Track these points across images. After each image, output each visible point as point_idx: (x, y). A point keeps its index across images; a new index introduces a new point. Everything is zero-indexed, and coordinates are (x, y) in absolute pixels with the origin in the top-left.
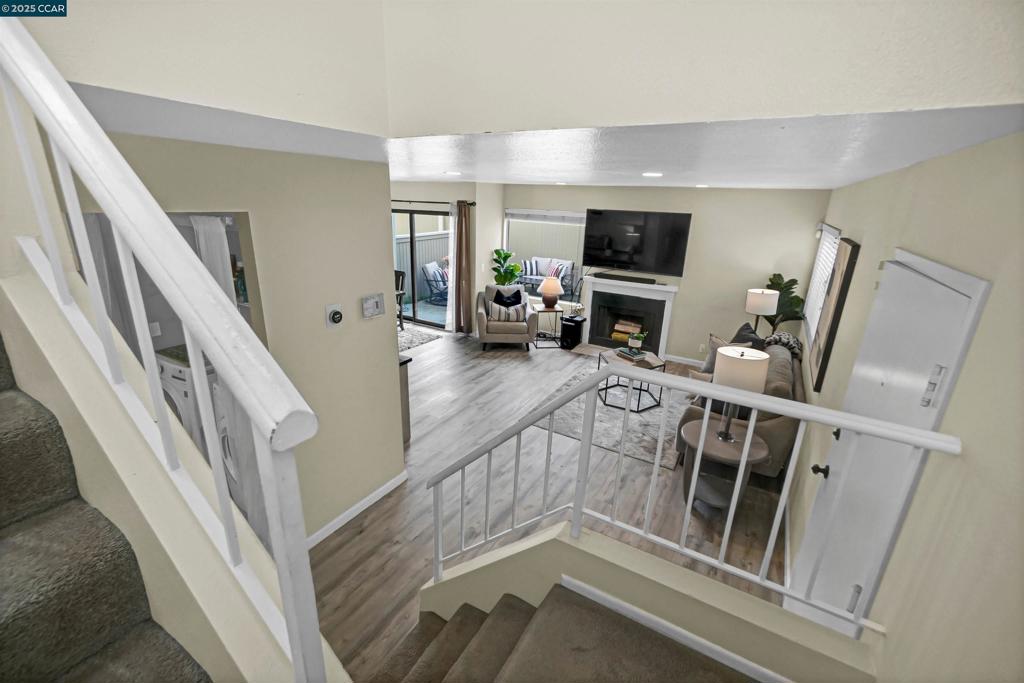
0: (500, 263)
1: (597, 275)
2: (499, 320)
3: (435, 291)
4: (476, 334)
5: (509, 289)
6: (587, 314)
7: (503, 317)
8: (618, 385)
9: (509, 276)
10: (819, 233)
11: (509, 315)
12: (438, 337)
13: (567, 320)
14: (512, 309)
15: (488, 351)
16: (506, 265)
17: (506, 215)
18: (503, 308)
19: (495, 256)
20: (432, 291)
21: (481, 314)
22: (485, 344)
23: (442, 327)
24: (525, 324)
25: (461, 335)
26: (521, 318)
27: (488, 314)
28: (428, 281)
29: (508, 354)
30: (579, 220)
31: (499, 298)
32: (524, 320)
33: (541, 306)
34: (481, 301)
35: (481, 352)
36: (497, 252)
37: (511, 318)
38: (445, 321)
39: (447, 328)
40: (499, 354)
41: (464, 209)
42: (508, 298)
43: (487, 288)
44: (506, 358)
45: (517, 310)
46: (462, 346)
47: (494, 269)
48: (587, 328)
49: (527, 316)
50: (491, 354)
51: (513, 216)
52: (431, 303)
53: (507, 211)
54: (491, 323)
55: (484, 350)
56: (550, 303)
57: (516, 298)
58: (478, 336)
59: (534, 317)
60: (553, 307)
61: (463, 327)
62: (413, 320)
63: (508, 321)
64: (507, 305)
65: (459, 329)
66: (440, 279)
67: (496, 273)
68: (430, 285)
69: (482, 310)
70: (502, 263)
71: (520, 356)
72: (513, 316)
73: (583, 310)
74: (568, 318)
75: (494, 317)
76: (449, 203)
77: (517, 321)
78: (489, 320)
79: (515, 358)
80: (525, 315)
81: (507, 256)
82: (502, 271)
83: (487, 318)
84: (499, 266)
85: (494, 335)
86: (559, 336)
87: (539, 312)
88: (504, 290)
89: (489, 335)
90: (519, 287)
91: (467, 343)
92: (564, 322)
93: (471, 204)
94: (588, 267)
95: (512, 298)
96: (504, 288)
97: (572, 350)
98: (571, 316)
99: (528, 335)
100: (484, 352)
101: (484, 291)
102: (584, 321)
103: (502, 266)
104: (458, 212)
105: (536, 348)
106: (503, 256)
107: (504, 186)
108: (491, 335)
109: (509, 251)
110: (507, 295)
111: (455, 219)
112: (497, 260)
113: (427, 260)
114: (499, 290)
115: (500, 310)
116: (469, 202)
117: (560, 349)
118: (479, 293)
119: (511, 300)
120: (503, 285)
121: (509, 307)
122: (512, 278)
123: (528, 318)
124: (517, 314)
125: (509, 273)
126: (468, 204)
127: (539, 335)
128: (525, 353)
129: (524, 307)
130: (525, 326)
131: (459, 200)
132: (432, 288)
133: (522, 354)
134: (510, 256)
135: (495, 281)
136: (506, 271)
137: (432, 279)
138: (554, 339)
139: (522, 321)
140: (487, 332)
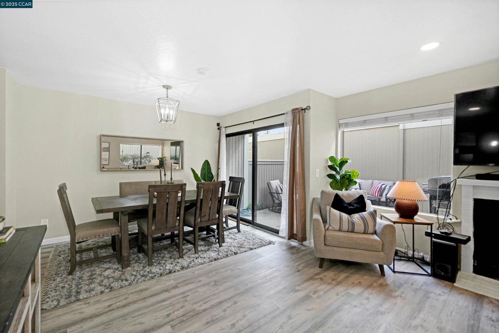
0: (335, 169)
2: (340, 230)
3: (277, 201)
4: (310, 243)
5: (349, 195)
6: (467, 229)
7: (345, 227)
9: (347, 181)
11: (353, 224)
12: (270, 243)
13: (437, 236)
14: (356, 217)
15: (327, 269)
16: (343, 172)
17: (340, 125)
18: (345, 216)
19: (330, 163)
20: (274, 201)
21: (317, 220)
22: (323, 260)
23: (276, 232)
24: (375, 237)
25: (294, 243)
26: (371, 230)
27: (325, 222)
28: (271, 193)
29: (356, 278)
31: (338, 203)
32: (375, 233)
33: (393, 215)
34: (316, 207)
35: (318, 270)
36: (332, 159)
37: (356, 229)
38: (279, 226)
39: (281, 234)
40: (343, 276)
41: (299, 115)
42: (350, 204)
43: (323, 192)
44: (354, 285)
45: (363, 219)
46: (294, 257)
47: (330, 176)
48: (468, 252)
50: (331, 274)
51: (347, 125)
52: (273, 211)
53: (341, 122)
54: (328, 233)
55: (321, 267)
56: (407, 212)
57: (359, 205)
58: (313, 245)
59: (389, 229)
60: (412, 218)
61: (296, 234)
62: (252, 223)
63: (353, 231)
64: (350, 212)
65: (292, 236)
66: (280, 191)
67: (331, 180)
68: (273, 197)
69: (317, 216)
70: (338, 169)
71: (375, 285)
72: (360, 227)
73: (460, 223)
74: (439, 233)
75: (334, 226)
76: (284, 114)
77: (364, 233)
78: (328, 229)
79: (369, 286)
80: (375, 226)
81: (343, 163)
82: (338, 177)
83: (325, 227)
84: (334, 173)
85: (335, 249)
86: (428, 258)
87: (395, 223)
88: (343, 195)
89: (328, 248)
90: (361, 192)
91: (300, 254)
92: (434, 239)
93: (305, 109)
94: (463, 167)
95: (355, 205)
96: (343, 193)
97: (455, 284)
98: (443, 231)
99: (382, 252)
100: (321, 269)
101: (319, 196)
102: (469, 239)
103: (338, 173)
104: (292, 121)
105: (394, 272)
106: (339, 162)
107: (337, 99)
108: (330, 248)
109: (345, 157)
110: (347, 201)
111: (290, 129)
112: (331, 167)
113: (272, 178)
114: (337, 196)
115: (341, 218)
116: (303, 108)
117: (431, 279)
118: (314, 199)
119: (353, 206)
120: (342, 190)
121: (353, 215)
122: (349, 184)
123: (380, 230)
124: (365, 224)
125: (347, 179)
126: (302, 110)
127: (396, 253)
128: (381, 281)
129: (374, 214)
130: (376, 240)
131: (293, 108)
132: (275, 199)
133: (376, 281)
134: (347, 162)
135: (331, 187)
136: (343, 177)
137: (275, 192)
138: (411, 259)
139: (372, 234)
140: (325, 245)
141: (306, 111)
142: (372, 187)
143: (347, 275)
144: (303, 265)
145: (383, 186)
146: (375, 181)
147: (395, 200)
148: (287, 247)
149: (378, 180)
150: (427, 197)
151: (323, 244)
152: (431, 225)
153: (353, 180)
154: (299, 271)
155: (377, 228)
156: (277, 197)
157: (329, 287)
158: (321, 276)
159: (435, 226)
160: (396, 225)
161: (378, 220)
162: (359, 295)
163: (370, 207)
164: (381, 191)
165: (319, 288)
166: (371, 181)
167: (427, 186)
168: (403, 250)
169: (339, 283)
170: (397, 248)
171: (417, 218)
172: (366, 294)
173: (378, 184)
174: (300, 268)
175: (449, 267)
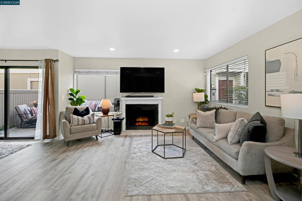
0: (73, 96)
1: (127, 97)
2: (78, 125)
3: (25, 120)
5: (82, 108)
6: (124, 115)
7: (80, 123)
8: (158, 145)
9: (80, 101)
10: (205, 73)
11: (84, 120)
13: (116, 119)
14: (86, 117)
15: (72, 146)
16: (77, 97)
17: (75, 72)
18: (80, 118)
19: (70, 92)
20: (22, 120)
21: (65, 122)
22: (69, 142)
24: (94, 124)
25: (47, 140)
26: (92, 122)
27: (70, 122)
28: (20, 115)
29: (86, 144)
30: (116, 73)
31: (76, 112)
32: (94, 123)
33: (101, 114)
35: (67, 148)
36: (71, 90)
37: (86, 123)
39: (35, 138)
40: (80, 146)
42: (82, 112)
43: (67, 108)
44: (85, 147)
45: (89, 118)
46: (49, 147)
47: (70, 99)
48: (124, 122)
49: (95, 121)
50: (74, 147)
51: (79, 73)
52: (22, 127)
53: (76, 70)
54: (72, 127)
55: (68, 146)
56: (106, 112)
57: (87, 111)
58: (62, 138)
59: (99, 120)
61: (49, 135)
62: (4, 138)
63: (84, 124)
64: (82, 115)
65: (45, 137)
66: (29, 112)
67: (70, 101)
68: (21, 117)
69: (64, 120)
70: (75, 95)
71: (94, 144)
72: (87, 121)
73: (122, 113)
74: (116, 118)
75: (75, 124)
76: (38, 60)
77: (89, 124)
78: (71, 126)
79: (92, 146)
80: (94, 120)
81: (77, 92)
82: (75, 99)
83: (70, 125)
84: (72, 97)
85: (75, 134)
86: (113, 129)
87: (101, 117)
88: (78, 108)
89: (72, 135)
90: (87, 106)
91: (54, 145)
92: (114, 121)
93: (55, 61)
94: (123, 93)
95: (85, 112)
96: (78, 107)
97: (120, 135)
98: (117, 117)
99: (97, 130)
100: (68, 147)
101: (65, 110)
102: (124, 118)
103: (75, 97)
104: (46, 66)
105: (101, 137)
106: (75, 91)
107: (74, 58)
108: (73, 134)
109: (79, 89)
110: (81, 111)
111: (43, 71)
112: (71, 94)
113: (19, 103)
114: (76, 109)
115: (78, 119)
116: (54, 60)
117: (114, 136)
118: (61, 112)
119: (84, 113)
120: (77, 106)
121: (84, 117)
122: (81, 103)
123: (96, 121)
124: (89, 120)
125: (80, 100)
126: (53, 61)
127: (102, 131)
128: (97, 142)
129: (93, 115)
130: (94, 126)
131: (46, 58)
132: (23, 118)
133: (94, 143)
134: (80, 91)
135: (71, 105)
136: (78, 99)
137: (23, 113)
138: (108, 131)
139: (93, 123)
140: (70, 133)
141: (56, 62)
142: (91, 104)
143: (82, 145)
144: (56, 149)
145: (96, 104)
146: (92, 101)
147: (101, 108)
148: (43, 145)
149: (94, 100)
150: (113, 106)
151: (69, 133)
152: (113, 115)
153: (83, 100)
154: (55, 152)
155: (94, 121)
156: (25, 117)
157: (74, 152)
158: (69, 149)
159: (115, 116)
160: (102, 118)
161: (95, 117)
162: (88, 149)
163: (91, 112)
164: (95, 106)
165: (69, 154)
166: (91, 101)
167: (113, 102)
168: (104, 129)
169: (79, 149)
170: (102, 129)
171: (109, 114)
172: (91, 148)
173: (94, 103)
174: (55, 150)
175: (119, 129)
